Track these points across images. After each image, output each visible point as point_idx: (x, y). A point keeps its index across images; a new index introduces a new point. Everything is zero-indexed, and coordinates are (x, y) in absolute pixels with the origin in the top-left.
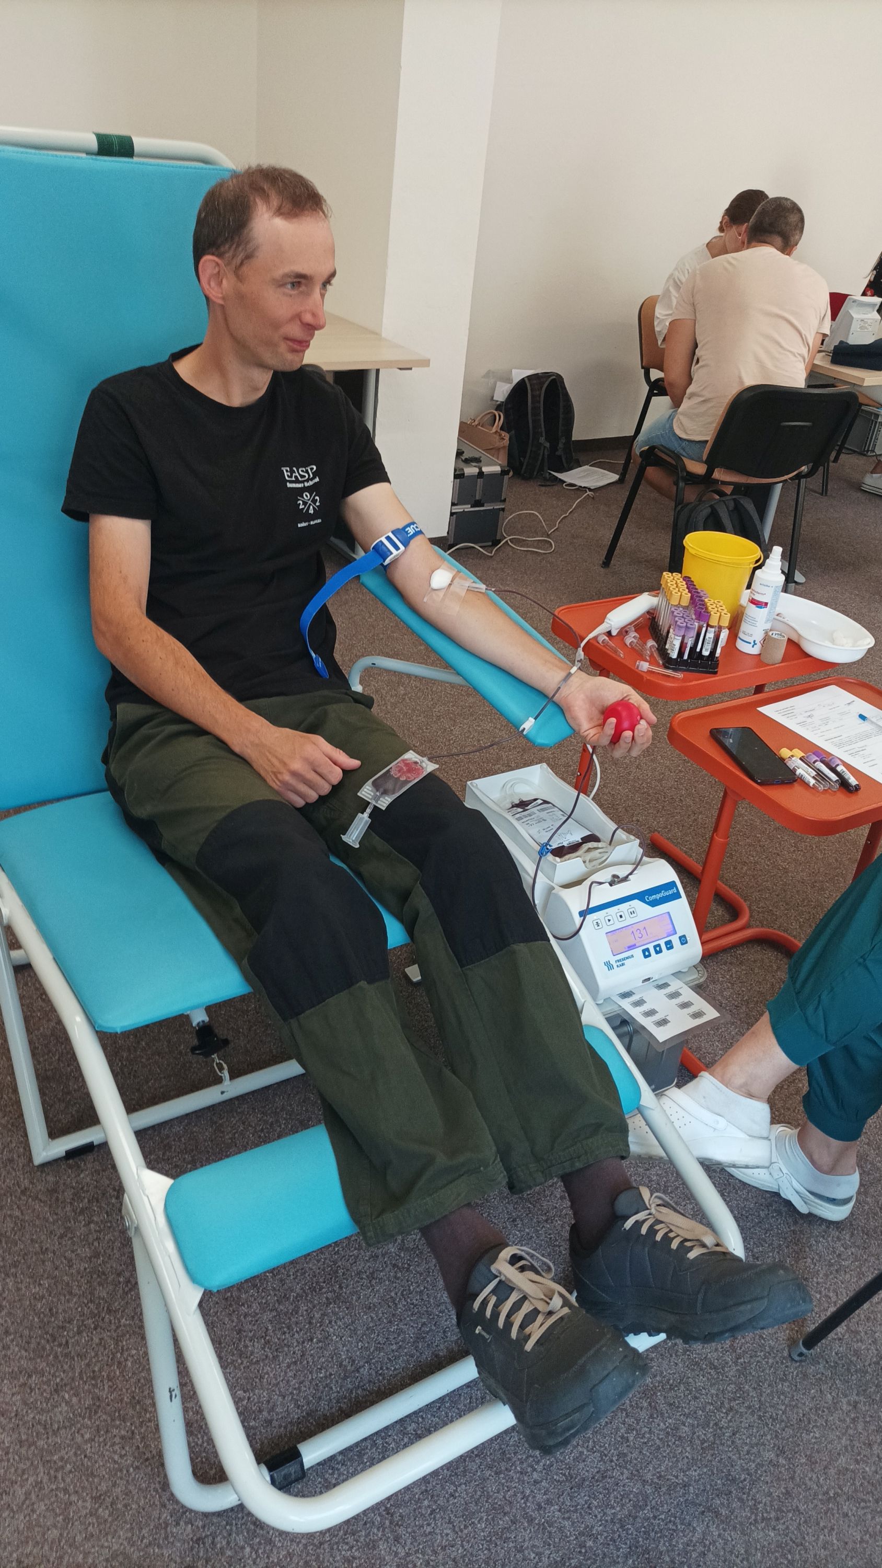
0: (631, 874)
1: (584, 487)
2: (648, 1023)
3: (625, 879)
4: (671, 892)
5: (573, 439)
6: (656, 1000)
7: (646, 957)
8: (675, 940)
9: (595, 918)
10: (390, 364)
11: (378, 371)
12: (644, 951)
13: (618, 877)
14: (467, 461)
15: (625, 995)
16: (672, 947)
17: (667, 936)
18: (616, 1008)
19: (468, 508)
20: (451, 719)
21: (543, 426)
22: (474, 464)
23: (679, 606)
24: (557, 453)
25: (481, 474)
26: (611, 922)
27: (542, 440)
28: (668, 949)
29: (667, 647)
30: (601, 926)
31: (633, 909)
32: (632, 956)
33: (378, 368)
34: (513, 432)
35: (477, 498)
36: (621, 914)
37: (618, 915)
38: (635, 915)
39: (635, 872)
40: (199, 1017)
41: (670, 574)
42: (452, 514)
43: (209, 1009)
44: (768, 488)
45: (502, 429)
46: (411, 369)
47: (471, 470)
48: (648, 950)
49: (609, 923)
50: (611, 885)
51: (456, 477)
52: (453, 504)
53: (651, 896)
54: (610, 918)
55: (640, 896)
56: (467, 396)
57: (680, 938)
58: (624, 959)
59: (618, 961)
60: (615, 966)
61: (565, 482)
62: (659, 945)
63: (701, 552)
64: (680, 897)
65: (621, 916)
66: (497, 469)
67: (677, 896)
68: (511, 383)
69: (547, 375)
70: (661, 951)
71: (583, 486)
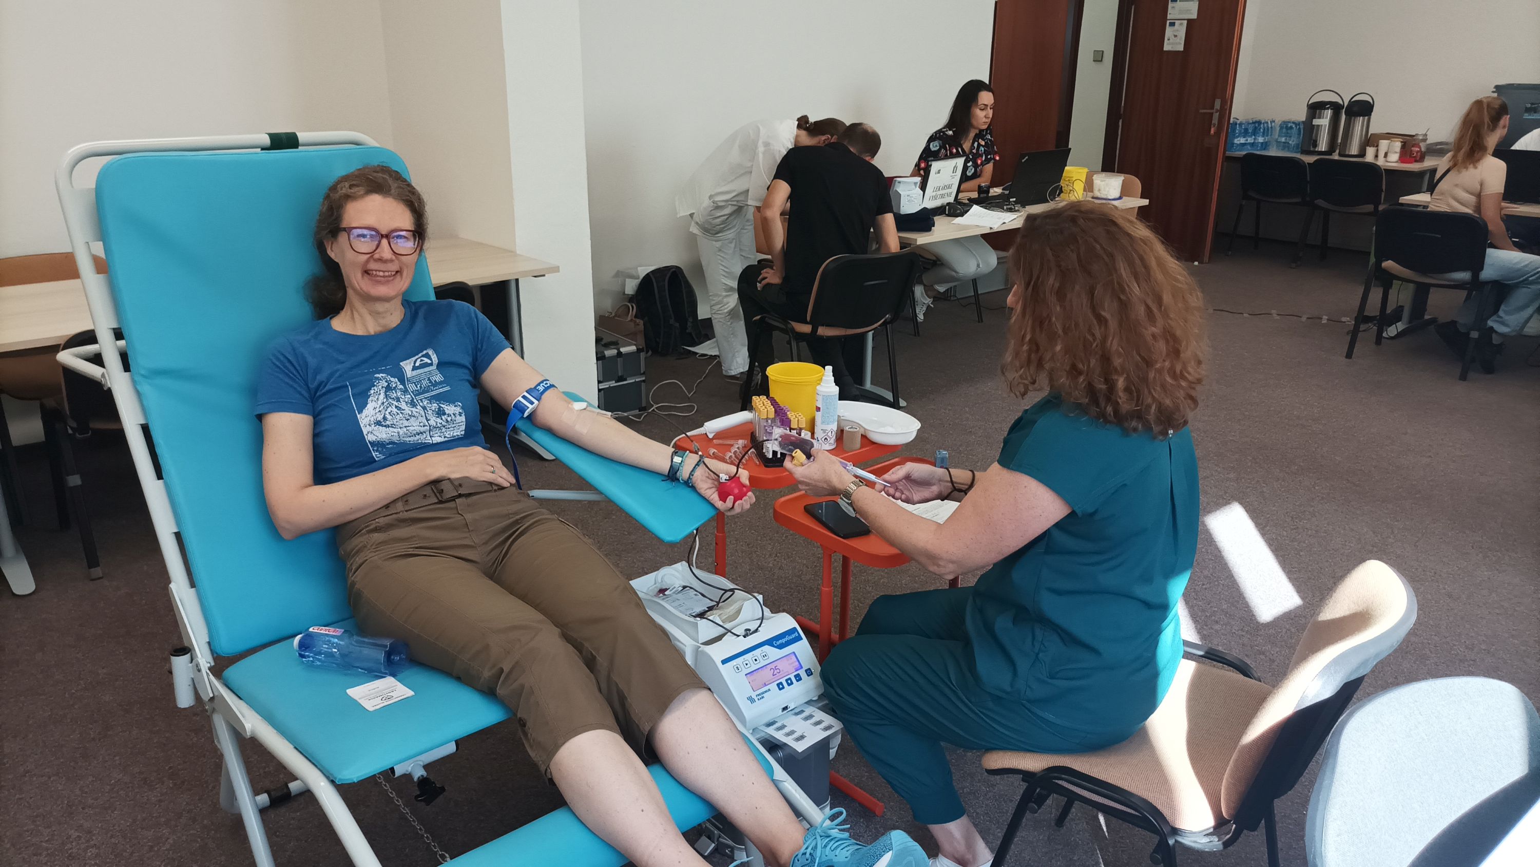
0: (759, 626)
1: (715, 356)
2: (789, 741)
3: (756, 631)
4: (793, 636)
5: (699, 318)
6: (797, 724)
7: (780, 689)
8: (802, 673)
9: (735, 664)
10: (525, 274)
11: (517, 280)
12: (778, 685)
13: (749, 630)
14: (607, 345)
15: (769, 725)
16: (801, 679)
17: (796, 671)
18: (763, 734)
19: (613, 384)
20: (617, 555)
21: (671, 309)
22: (612, 347)
23: (767, 419)
24: (687, 331)
25: (620, 354)
26: (748, 665)
27: (672, 321)
28: (797, 681)
29: (764, 451)
30: (740, 670)
31: (765, 653)
32: (769, 690)
33: (517, 278)
34: (646, 318)
35: (620, 374)
36: (756, 658)
37: (754, 659)
38: (767, 657)
39: (762, 625)
40: (419, 773)
41: (758, 397)
42: (599, 390)
43: (426, 767)
44: (863, 336)
45: (636, 317)
46: (544, 275)
47: (610, 353)
48: (781, 683)
49: (746, 667)
50: (745, 637)
51: (598, 359)
52: (599, 382)
53: (775, 642)
54: (747, 662)
55: (770, 642)
56: (598, 293)
57: (806, 671)
58: (763, 693)
59: (758, 695)
60: (756, 699)
61: (697, 353)
62: (790, 679)
63: (782, 378)
64: (802, 639)
65: (756, 660)
66: (633, 348)
67: (799, 638)
68: (638, 278)
69: (667, 268)
70: (792, 683)
71: (713, 354)
